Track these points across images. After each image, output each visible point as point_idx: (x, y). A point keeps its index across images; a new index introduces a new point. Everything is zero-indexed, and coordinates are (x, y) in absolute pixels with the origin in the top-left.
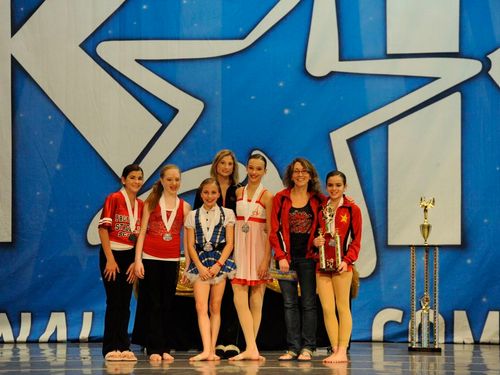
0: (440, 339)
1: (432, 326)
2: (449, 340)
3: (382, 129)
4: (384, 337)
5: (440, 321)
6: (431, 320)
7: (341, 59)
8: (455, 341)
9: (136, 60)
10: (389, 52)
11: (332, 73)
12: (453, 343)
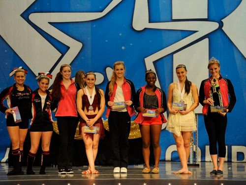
0: (199, 160)
1: (194, 153)
2: (203, 160)
3: (170, 57)
4: (171, 158)
5: (199, 151)
6: (194, 150)
7: (150, 22)
8: (206, 160)
9: (49, 23)
10: (173, 19)
11: (145, 29)
12: (205, 161)
